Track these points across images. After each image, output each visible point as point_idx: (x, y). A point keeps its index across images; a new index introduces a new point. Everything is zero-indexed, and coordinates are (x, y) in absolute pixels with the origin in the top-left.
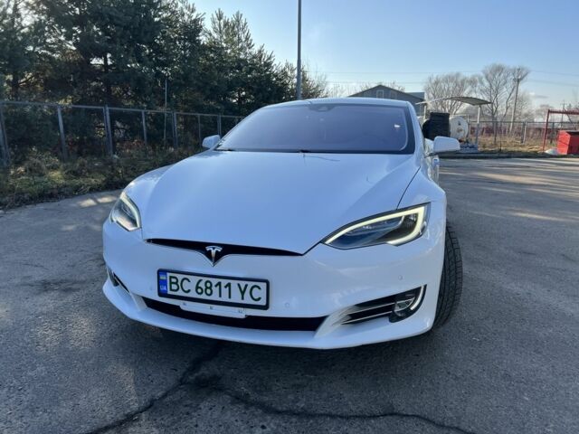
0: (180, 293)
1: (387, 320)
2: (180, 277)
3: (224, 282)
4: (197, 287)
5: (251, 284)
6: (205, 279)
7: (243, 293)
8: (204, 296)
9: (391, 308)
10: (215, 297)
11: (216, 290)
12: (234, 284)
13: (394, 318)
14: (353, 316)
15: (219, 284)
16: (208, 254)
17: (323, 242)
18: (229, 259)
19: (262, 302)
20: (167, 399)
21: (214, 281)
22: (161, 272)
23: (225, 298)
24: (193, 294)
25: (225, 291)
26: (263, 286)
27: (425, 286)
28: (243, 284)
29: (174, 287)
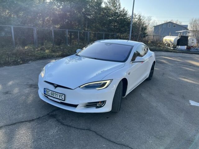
0: (48, 94)
1: (95, 107)
2: (48, 91)
3: (56, 93)
4: (51, 94)
5: (61, 95)
6: (53, 92)
7: (60, 96)
8: (52, 96)
9: (96, 105)
10: (54, 96)
11: (55, 95)
12: (58, 94)
13: (97, 107)
14: (87, 105)
15: (55, 94)
16: (54, 86)
17: (79, 87)
18: (58, 88)
19: (63, 99)
20: (43, 118)
21: (54, 93)
22: (44, 89)
23: (56, 97)
24: (50, 95)
25: (56, 95)
26: (64, 95)
27: (106, 101)
28: (60, 94)
29: (47, 93)
